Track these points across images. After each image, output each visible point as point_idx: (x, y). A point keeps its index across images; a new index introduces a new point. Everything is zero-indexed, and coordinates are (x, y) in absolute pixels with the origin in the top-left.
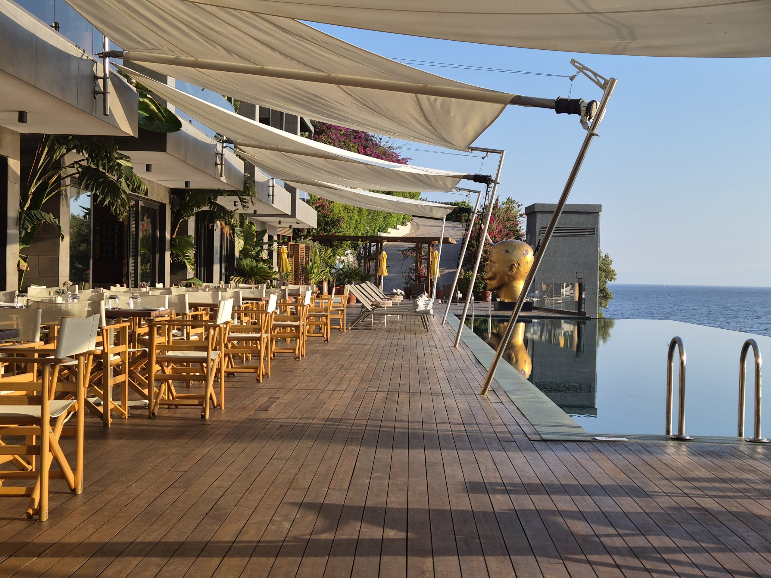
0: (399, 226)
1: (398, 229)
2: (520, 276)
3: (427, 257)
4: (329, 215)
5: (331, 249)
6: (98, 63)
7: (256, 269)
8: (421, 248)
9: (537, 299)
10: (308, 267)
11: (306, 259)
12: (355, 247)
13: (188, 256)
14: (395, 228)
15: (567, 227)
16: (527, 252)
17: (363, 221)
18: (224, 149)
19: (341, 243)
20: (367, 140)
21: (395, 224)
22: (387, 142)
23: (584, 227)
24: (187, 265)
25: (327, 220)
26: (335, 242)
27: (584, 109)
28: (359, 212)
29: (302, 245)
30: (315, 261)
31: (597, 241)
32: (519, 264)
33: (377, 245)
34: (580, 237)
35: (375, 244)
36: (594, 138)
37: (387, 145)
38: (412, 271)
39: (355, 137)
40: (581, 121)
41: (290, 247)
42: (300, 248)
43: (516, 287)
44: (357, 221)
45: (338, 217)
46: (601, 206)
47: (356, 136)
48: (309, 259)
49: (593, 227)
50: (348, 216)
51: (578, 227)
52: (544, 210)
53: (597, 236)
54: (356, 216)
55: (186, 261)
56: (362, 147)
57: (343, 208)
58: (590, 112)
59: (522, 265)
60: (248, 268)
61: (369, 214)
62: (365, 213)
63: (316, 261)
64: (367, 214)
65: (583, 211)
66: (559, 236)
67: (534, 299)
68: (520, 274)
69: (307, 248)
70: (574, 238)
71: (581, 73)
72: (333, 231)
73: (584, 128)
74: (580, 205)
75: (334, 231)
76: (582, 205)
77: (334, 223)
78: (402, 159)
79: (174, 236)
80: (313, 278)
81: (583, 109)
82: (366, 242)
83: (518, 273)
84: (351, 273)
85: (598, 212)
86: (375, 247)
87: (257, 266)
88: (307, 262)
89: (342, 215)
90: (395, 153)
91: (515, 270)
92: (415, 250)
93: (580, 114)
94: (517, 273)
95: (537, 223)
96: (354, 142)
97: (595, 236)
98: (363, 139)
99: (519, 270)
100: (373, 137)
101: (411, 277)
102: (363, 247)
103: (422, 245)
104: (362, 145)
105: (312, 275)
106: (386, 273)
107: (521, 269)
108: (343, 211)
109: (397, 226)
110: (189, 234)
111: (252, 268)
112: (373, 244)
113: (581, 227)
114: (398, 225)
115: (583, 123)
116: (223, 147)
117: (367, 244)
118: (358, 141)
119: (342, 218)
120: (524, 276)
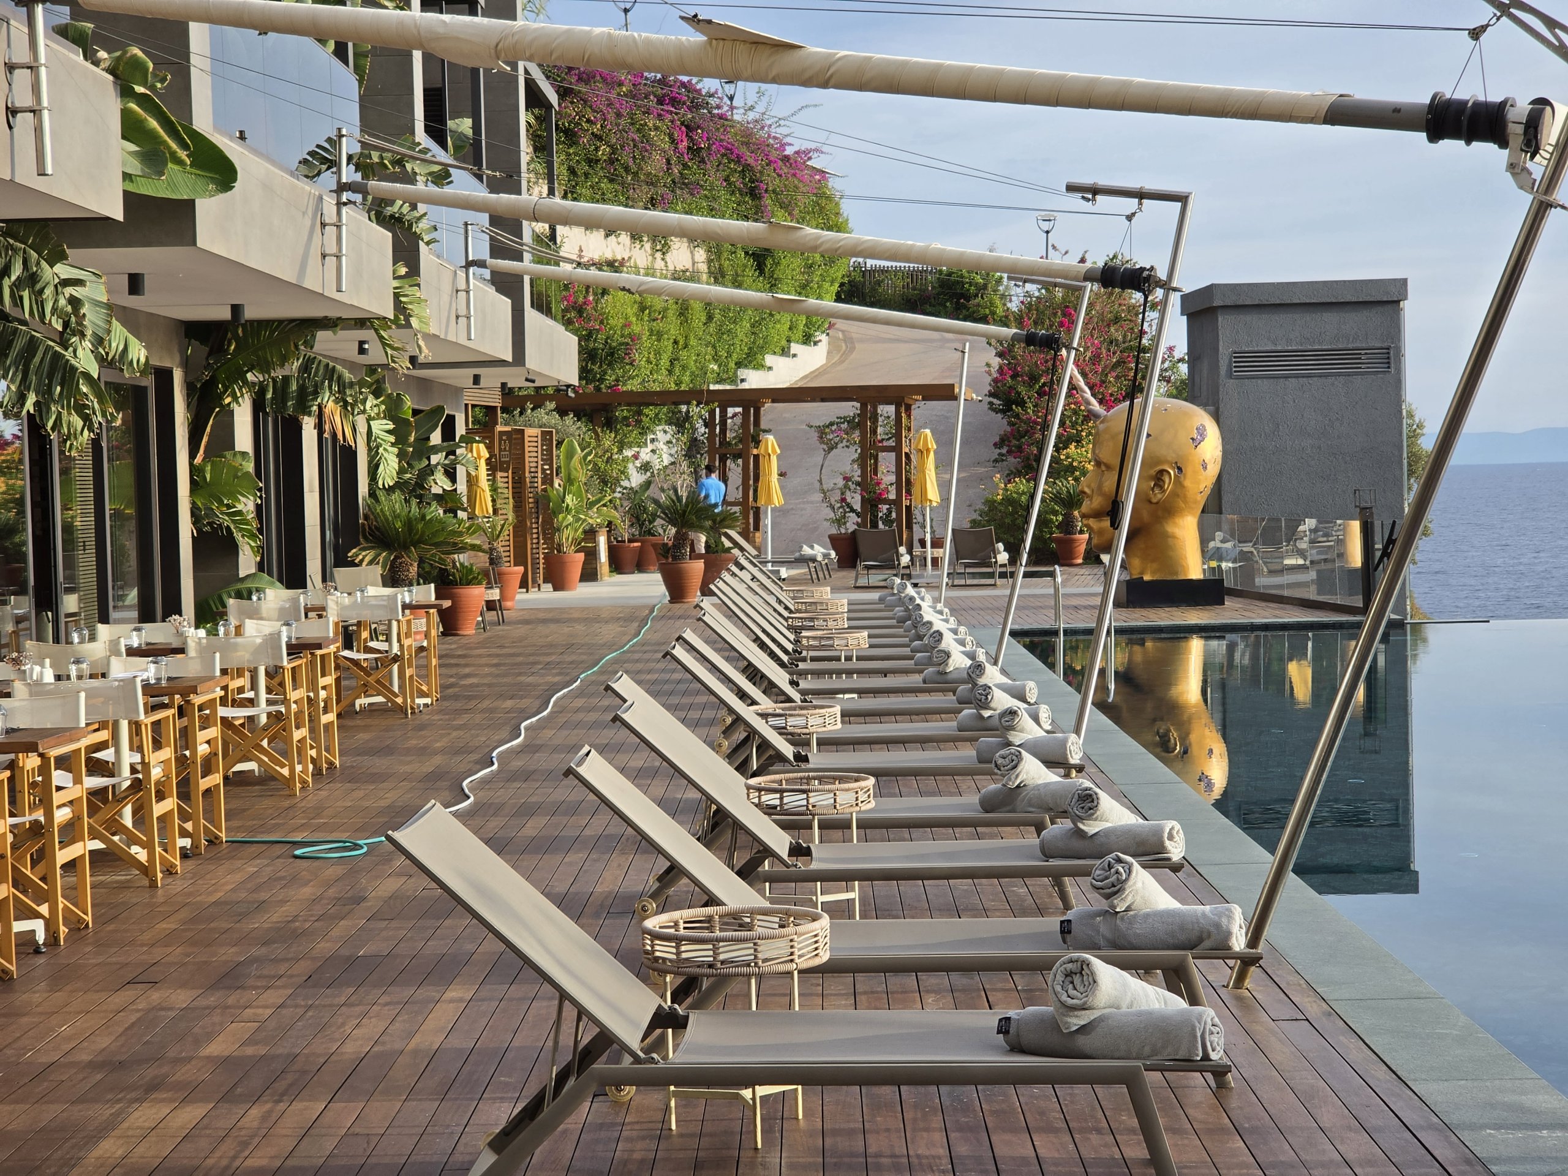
0: (795, 348)
1: (794, 356)
2: (1185, 502)
3: (892, 443)
4: (598, 331)
5: (613, 435)
6: (12, 22)
7: (420, 526)
8: (875, 418)
9: (1231, 565)
10: (553, 494)
11: (544, 470)
12: (681, 423)
13: (240, 513)
14: (785, 352)
15: (1310, 347)
16: (1202, 431)
17: (693, 342)
18: (344, 210)
19: (639, 413)
20: (695, 106)
21: (784, 343)
22: (751, 108)
23: (1358, 345)
24: (238, 536)
25: (591, 345)
26: (621, 412)
27: (1520, 129)
28: (681, 314)
29: (530, 432)
30: (569, 475)
31: (1397, 384)
32: (1180, 469)
33: (745, 414)
34: (1349, 374)
35: (739, 410)
36: (1554, 214)
37: (751, 116)
38: (853, 487)
39: (660, 102)
40: (1512, 167)
41: (500, 440)
42: (527, 439)
43: (1174, 537)
44: (676, 342)
45: (622, 336)
46: (1404, 282)
47: (664, 96)
48: (551, 469)
49: (1385, 345)
50: (651, 331)
51: (1340, 346)
52: (1240, 302)
53: (1399, 371)
54: (672, 328)
55: (232, 527)
56: (683, 128)
57: (636, 306)
58: (1536, 137)
59: (1188, 470)
60: (398, 524)
61: (710, 318)
62: (698, 316)
63: (574, 473)
64: (704, 319)
65: (1354, 300)
66: (1286, 377)
67: (1224, 565)
68: (1185, 497)
69: (547, 436)
70: (1330, 380)
71: (1504, 19)
72: (610, 378)
73: (1521, 188)
74: (1345, 282)
75: (614, 377)
76: (1349, 281)
77: (612, 354)
78: (797, 153)
79: (198, 460)
80: (567, 527)
81: (1516, 131)
82: (711, 406)
83: (1178, 496)
84: (684, 512)
85: (1398, 302)
86: (738, 420)
87: (423, 517)
88: (548, 480)
89: (636, 328)
90: (775, 138)
91: (1169, 485)
92: (858, 424)
93: (1503, 143)
94: (1175, 494)
95: (1221, 343)
96: (659, 115)
97: (1393, 370)
98: (684, 103)
99: (1183, 486)
100: (711, 96)
101: (848, 505)
102: (704, 421)
103: (875, 409)
104: (682, 123)
105: (564, 518)
106: (778, 499)
107: (1188, 483)
108: (637, 316)
109: (789, 348)
110: (237, 449)
111: (409, 523)
112: (731, 411)
113: (1350, 346)
114: (792, 344)
115: (1516, 170)
116: (340, 204)
117: (715, 410)
118: (671, 112)
119: (634, 338)
120: (1195, 502)
